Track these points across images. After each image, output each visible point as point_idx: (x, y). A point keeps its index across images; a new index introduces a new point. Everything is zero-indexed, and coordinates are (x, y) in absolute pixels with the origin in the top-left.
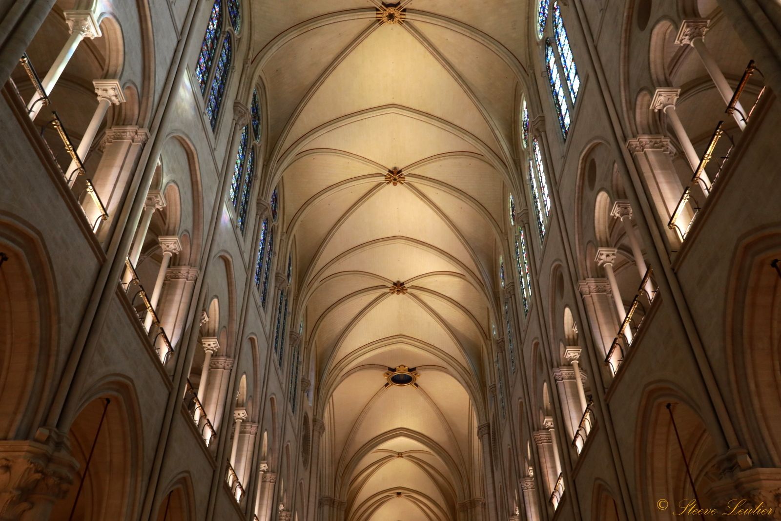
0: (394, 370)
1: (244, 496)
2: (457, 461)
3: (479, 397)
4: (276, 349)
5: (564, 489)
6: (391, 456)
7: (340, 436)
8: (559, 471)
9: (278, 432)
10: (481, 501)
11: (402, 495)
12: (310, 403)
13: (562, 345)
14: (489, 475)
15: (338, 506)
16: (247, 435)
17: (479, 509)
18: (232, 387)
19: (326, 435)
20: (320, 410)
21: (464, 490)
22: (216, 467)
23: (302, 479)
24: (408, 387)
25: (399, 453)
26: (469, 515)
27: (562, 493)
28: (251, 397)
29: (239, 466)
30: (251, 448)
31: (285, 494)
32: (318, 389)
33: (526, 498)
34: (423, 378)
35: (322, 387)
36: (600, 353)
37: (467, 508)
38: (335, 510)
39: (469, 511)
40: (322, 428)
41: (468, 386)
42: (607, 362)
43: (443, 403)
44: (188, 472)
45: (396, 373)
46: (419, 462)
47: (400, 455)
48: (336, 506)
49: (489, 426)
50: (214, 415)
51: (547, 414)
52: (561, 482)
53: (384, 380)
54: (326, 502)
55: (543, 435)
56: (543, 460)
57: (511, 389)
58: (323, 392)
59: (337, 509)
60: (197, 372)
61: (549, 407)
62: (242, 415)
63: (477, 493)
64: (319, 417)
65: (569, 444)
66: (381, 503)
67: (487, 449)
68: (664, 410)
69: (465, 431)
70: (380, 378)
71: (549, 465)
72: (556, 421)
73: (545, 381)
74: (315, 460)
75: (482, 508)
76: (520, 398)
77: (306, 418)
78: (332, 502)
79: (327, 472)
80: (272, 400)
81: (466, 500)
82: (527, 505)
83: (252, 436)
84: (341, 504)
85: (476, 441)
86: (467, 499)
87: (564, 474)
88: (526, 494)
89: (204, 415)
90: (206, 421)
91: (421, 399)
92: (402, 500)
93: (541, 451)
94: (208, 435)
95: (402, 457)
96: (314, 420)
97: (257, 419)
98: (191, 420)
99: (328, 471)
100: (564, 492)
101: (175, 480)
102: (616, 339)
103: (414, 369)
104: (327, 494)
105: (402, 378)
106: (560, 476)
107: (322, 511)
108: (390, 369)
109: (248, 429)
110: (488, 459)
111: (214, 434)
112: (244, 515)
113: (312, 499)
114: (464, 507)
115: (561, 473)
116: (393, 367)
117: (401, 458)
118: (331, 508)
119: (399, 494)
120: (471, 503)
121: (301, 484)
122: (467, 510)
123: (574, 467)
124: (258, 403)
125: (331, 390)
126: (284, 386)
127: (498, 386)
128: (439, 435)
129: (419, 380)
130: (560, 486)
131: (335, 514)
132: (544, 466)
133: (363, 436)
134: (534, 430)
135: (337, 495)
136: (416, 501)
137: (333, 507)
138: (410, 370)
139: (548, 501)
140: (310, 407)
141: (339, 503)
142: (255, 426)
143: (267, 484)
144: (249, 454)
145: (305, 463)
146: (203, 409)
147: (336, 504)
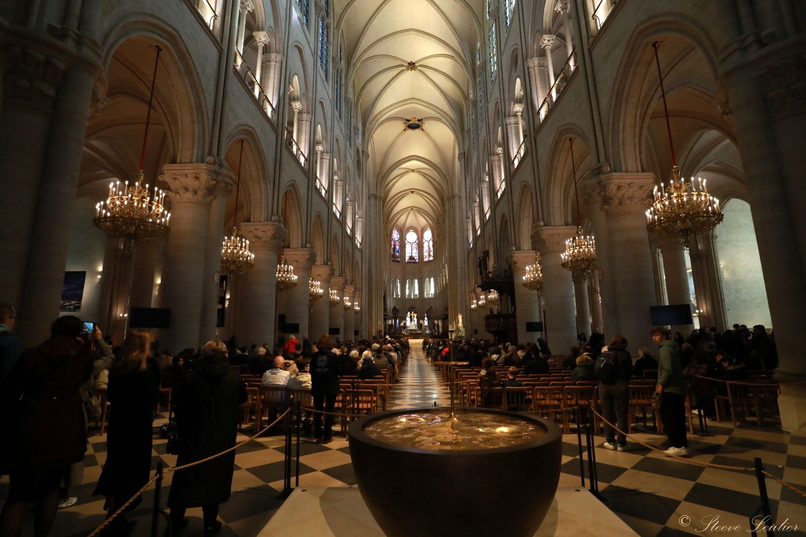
0: (409, 121)
1: (327, 193)
2: (445, 173)
3: (460, 137)
4: (337, 108)
6: (408, 171)
7: (378, 161)
8: (503, 177)
9: (342, 158)
10: (458, 195)
11: (414, 193)
12: (359, 141)
13: (512, 103)
14: (464, 181)
16: (325, 160)
17: (457, 199)
18: (313, 132)
19: (370, 161)
20: (366, 146)
21: (449, 190)
22: (309, 178)
23: (358, 184)
24: (417, 131)
25: (412, 170)
26: (451, 203)
27: (503, 189)
28: (325, 138)
29: (322, 177)
30: (327, 167)
31: (349, 193)
32: (364, 133)
33: (483, 193)
34: (427, 125)
35: (366, 131)
36: (535, 107)
39: (451, 200)
40: (368, 156)
41: (454, 130)
42: (539, 113)
43: (439, 140)
44: (294, 180)
45: (411, 122)
46: (424, 175)
47: (413, 171)
49: (465, 153)
50: (304, 149)
51: (499, 146)
52: (504, 183)
53: (403, 127)
54: (372, 197)
55: (496, 158)
56: (494, 172)
57: (479, 131)
58: (366, 135)
59: (378, 200)
60: (291, 124)
61: (501, 142)
62: (320, 149)
63: (456, 191)
64: (365, 150)
65: (511, 162)
66: (403, 197)
67: (463, 166)
68: (568, 142)
69: (451, 157)
70: (401, 126)
71: (498, 175)
72: (504, 150)
73: (500, 126)
74: (364, 174)
76: (484, 137)
77: (358, 150)
78: (375, 197)
80: (337, 139)
82: (484, 196)
83: (328, 161)
84: (380, 197)
85: (457, 163)
86: (451, 194)
87: (506, 179)
88: (483, 191)
89: (298, 149)
90: (300, 153)
91: (426, 138)
92: (414, 195)
93: (494, 167)
94: (302, 160)
95: (414, 172)
96: (363, 152)
97: (329, 151)
98: (292, 152)
99: (372, 180)
100: (505, 189)
101: (287, 185)
102: (546, 98)
103: (421, 120)
104: (372, 192)
105: (414, 125)
106: (503, 180)
107: (370, 201)
108: (407, 120)
109: (325, 157)
110: (463, 172)
111: (306, 159)
112: (328, 203)
113: (364, 195)
114: (449, 199)
116: (409, 119)
119: (412, 192)
120: (452, 196)
121: (357, 187)
123: (512, 175)
124: (329, 142)
125: (371, 134)
126: (343, 131)
127: (472, 130)
128: (435, 159)
129: (424, 127)
131: (377, 203)
132: (495, 175)
133: (392, 160)
134: (491, 155)
135: (378, 193)
136: (422, 196)
137: (376, 199)
138: (419, 120)
139: (495, 194)
140: (360, 144)
142: (328, 155)
143: (339, 187)
144: (327, 170)
145: (359, 175)
146: (297, 145)
147: (378, 198)
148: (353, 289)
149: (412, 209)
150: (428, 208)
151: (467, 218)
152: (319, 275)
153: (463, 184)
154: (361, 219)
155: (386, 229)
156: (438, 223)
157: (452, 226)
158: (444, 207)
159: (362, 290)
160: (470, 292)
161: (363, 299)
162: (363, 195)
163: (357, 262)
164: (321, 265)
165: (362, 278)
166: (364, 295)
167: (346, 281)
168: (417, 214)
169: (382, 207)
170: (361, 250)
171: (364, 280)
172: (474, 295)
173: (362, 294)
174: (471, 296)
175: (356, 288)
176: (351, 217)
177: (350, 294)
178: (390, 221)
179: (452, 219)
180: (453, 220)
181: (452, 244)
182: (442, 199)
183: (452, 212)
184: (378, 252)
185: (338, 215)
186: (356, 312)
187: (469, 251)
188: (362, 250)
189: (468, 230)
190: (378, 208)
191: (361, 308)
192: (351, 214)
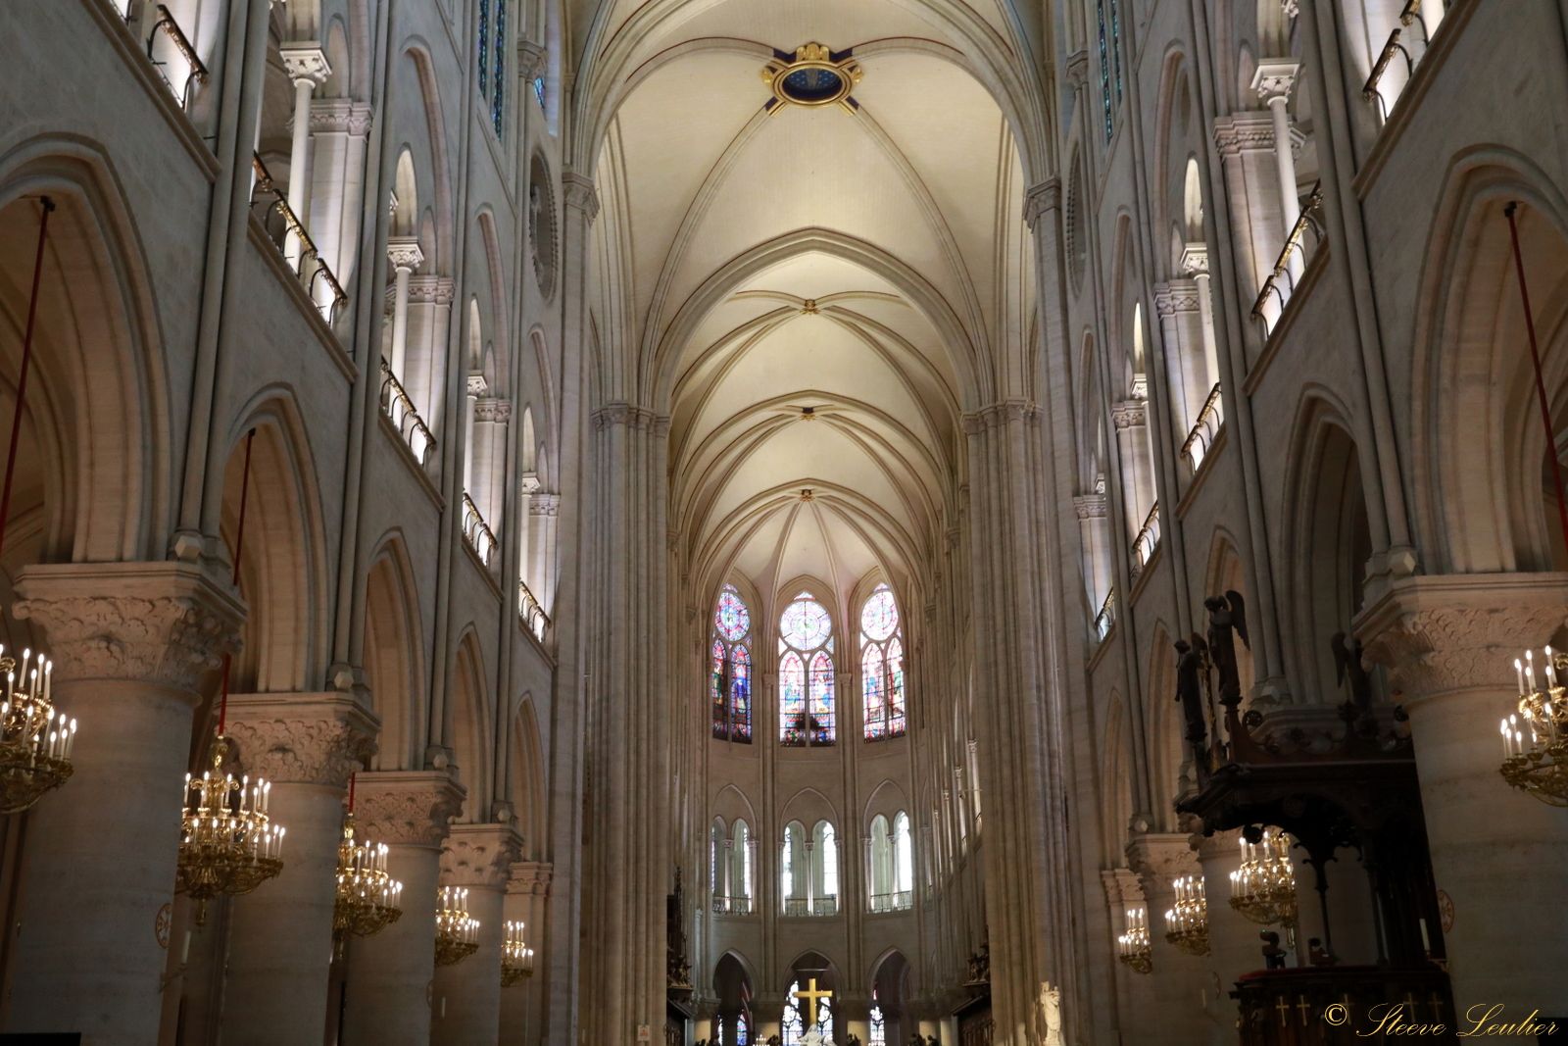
0: (790, 58)
1: (344, 305)
2: (960, 309)
3: (1032, 109)
4: (483, 87)
5: (1221, 421)
6: (786, 310)
7: (648, 250)
8: (1214, 377)
9: (449, 163)
10: (1023, 407)
11: (817, 414)
12: (549, 127)
13: (1244, 54)
14: (1055, 316)
15: (648, 427)
16: (340, 136)
17: (1017, 426)
18: (376, 179)
19: (602, 234)
20: (581, 150)
21: (978, 383)
23: (539, 325)
24: (829, 110)
25: (806, 303)
26: (992, 443)
27: (1215, 430)
28: (429, 209)
29: (323, 210)
30: (354, 173)
31: (489, 354)
32: (572, 94)
34: (872, 81)
35: (583, 85)
36: (1355, 67)
37: (986, 425)
38: (642, 434)
39: (991, 432)
40: (590, 197)
41: (1002, 86)
42: (1370, 88)
43: (928, 154)
44: (288, 387)
45: (798, 66)
46: (855, 322)
47: (810, 306)
48: (643, 426)
49: (1058, 188)
50: (336, 249)
53: (762, 88)
54: (618, 416)
58: (586, 101)
59: (648, 434)
60: (278, 146)
63: (1014, 388)
64: (579, 170)
66: (765, 432)
67: (1051, 250)
69: (986, 231)
70: (752, 82)
72: (1214, 253)
73: (1192, 155)
74: (573, 286)
75: (1025, 424)
77: (539, 166)
78: (633, 417)
79: (617, 342)
80: (483, 220)
81: (983, 407)
83: (356, 142)
84: (657, 421)
85: (1021, 242)
86: (987, 404)
87: (1226, 384)
88: (1169, 324)
89: (310, 250)
91: (867, 147)
92: (817, 426)
95: (815, 311)
96: (567, 179)
98: (280, 260)
99: (617, 338)
100: (1223, 429)
101: (255, 404)
102: (1396, 32)
103: (847, 53)
104: (618, 396)
105: (813, 82)
106: (1215, 389)
107: (606, 439)
108: (779, 54)
109: (341, 118)
110: (1053, 276)
112: (350, 356)
113: (572, 383)
114: (977, 423)
116: (788, 49)
117: (813, 315)
118: (632, 430)
119: (808, 411)
120: (996, 413)
121: (535, 338)
122: (986, 431)
123: (1362, 160)
124: (366, 43)
125: (612, 98)
127: (1094, 54)
128: (914, 245)
129: (861, 89)
130: (1213, 412)
131: (643, 444)
133: (710, 250)
134: (1216, 113)
135: (646, 399)
136: (848, 426)
137: (637, 430)
138: (835, 57)
139: (1246, 312)
140: (554, 140)
141: (651, 420)
142: (361, 110)
143: (428, 307)
144: (352, 191)
145: (546, 287)
147: (644, 421)
148: (495, 847)
149: (806, 495)
150: (878, 488)
151: (1077, 493)
152: (282, 749)
153: (1055, 331)
154: (554, 500)
155: (685, 579)
156: (930, 554)
157: (996, 554)
158: (953, 471)
159: (550, 859)
160: (1103, 867)
161: (553, 900)
162: (567, 382)
163: (526, 708)
164: (294, 690)
165: (552, 793)
166: (559, 885)
167: (453, 797)
168: (833, 521)
169: (664, 480)
170: (549, 655)
171: (562, 806)
172: (1129, 880)
173: (551, 877)
174: (1110, 883)
175: (514, 843)
176: (498, 472)
177: (479, 870)
178: (707, 546)
179: (995, 518)
180: (1001, 523)
181: (1000, 636)
182: (947, 439)
183: (994, 485)
184: (644, 677)
185: (419, 445)
186: (513, 974)
187: (1094, 656)
188: (555, 649)
189: (1081, 550)
190: (643, 467)
191: (545, 953)
192: (499, 462)
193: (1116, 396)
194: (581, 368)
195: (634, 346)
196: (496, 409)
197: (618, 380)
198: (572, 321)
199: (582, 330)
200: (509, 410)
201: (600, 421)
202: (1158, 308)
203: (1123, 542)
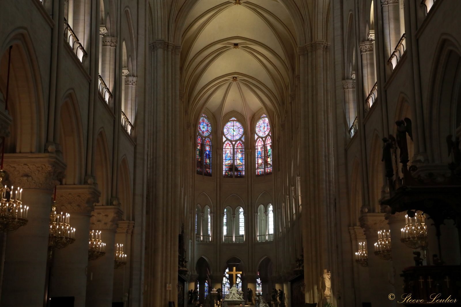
5: (405, 49)
6: (228, 3)
8: (403, 32)
10: (322, 44)
11: (239, 46)
15: (172, 50)
17: (320, 52)
21: (305, 34)
23: (128, 7)
26: (310, 59)
27: (402, 53)
31: (108, 18)
33: (386, 14)
37: (308, 51)
38: (170, 53)
39: (310, 54)
46: (256, 8)
48: (170, 50)
52: (404, 42)
54: (160, 45)
59: (172, 53)
63: (319, 36)
66: (219, 53)
75: (323, 51)
78: (166, 46)
79: (159, 14)
81: (306, 44)
82: (386, 21)
84: (176, 48)
87: (408, 35)
88: (385, 9)
92: (240, 52)
95: (240, 3)
100: (405, 53)
104: (160, 37)
106: (403, 36)
107: (155, 54)
113: (141, 31)
115: (404, 34)
117: (239, 5)
118: (165, 51)
119: (236, 45)
120: (312, 46)
121: (126, 12)
122: (308, 54)
130: (402, 46)
131: (170, 58)
135: (171, 39)
136: (252, 52)
137: (168, 51)
141: (173, 47)
147: (170, 48)
148: (112, 215)
149: (235, 79)
150: (264, 76)
151: (344, 79)
152: (27, 176)
154: (135, 79)
155: (186, 112)
156: (283, 103)
157: (310, 103)
158: (293, 70)
159: (134, 219)
160: (349, 226)
161: (135, 236)
162: (140, 31)
163: (124, 161)
164: (31, 152)
165: (134, 194)
166: (137, 230)
167: (95, 195)
168: (244, 89)
169: (178, 72)
170: (133, 140)
171: (138, 199)
172: (360, 231)
173: (134, 227)
174: (352, 232)
175: (119, 213)
176: (112, 67)
177: (106, 224)
178: (195, 99)
179: (310, 89)
180: (312, 91)
181: (310, 136)
182: (291, 56)
183: (310, 76)
184: (170, 150)
185: (80, 55)
186: (119, 264)
187: (349, 143)
188: (136, 139)
189: (345, 102)
190: (170, 66)
191: (131, 255)
192: (112, 63)
193: (361, 39)
194: (145, 25)
195: (166, 17)
196: (111, 41)
197: (160, 30)
198: (142, 6)
199: (145, 9)
200: (117, 42)
201: (153, 47)
202: (381, 2)
203: (362, 99)
